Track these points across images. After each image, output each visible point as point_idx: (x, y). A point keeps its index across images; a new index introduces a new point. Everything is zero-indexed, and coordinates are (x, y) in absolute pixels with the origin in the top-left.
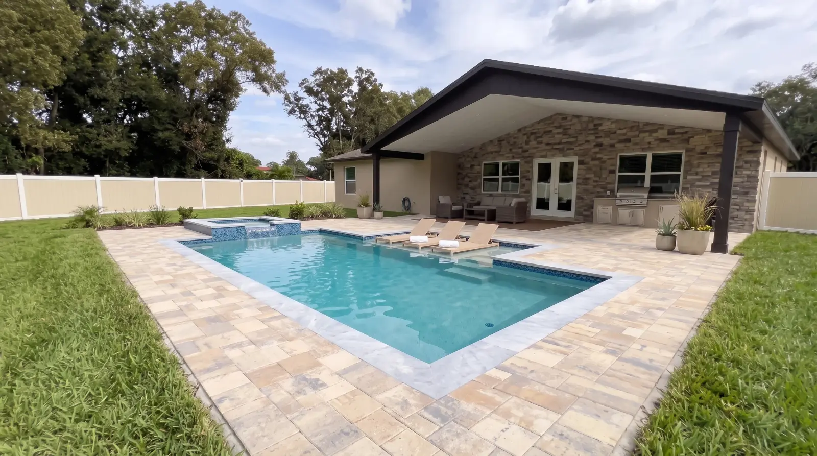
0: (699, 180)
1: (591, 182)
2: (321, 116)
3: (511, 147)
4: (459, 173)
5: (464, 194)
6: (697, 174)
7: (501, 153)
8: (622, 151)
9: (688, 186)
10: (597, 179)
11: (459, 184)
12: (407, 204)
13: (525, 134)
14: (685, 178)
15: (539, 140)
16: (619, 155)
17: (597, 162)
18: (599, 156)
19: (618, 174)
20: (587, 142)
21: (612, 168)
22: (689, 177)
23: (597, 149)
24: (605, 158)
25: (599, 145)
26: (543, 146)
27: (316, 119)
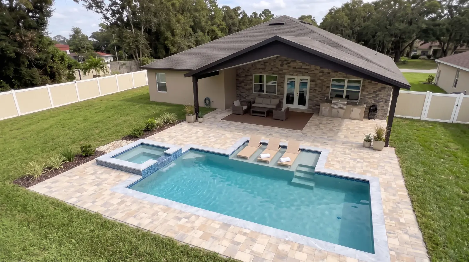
0: (368, 95)
1: (317, 92)
2: (115, 10)
3: (272, 67)
4: (237, 80)
5: (242, 92)
6: (367, 92)
7: (266, 70)
8: (334, 77)
9: (363, 97)
10: (320, 90)
11: (237, 86)
12: (207, 102)
13: (280, 60)
14: (362, 93)
15: (289, 65)
16: (332, 78)
17: (320, 81)
18: (321, 78)
19: (331, 88)
20: (316, 69)
21: (328, 85)
22: (364, 93)
23: (321, 74)
24: (325, 80)
25: (322, 72)
26: (291, 69)
27: (111, 12)
